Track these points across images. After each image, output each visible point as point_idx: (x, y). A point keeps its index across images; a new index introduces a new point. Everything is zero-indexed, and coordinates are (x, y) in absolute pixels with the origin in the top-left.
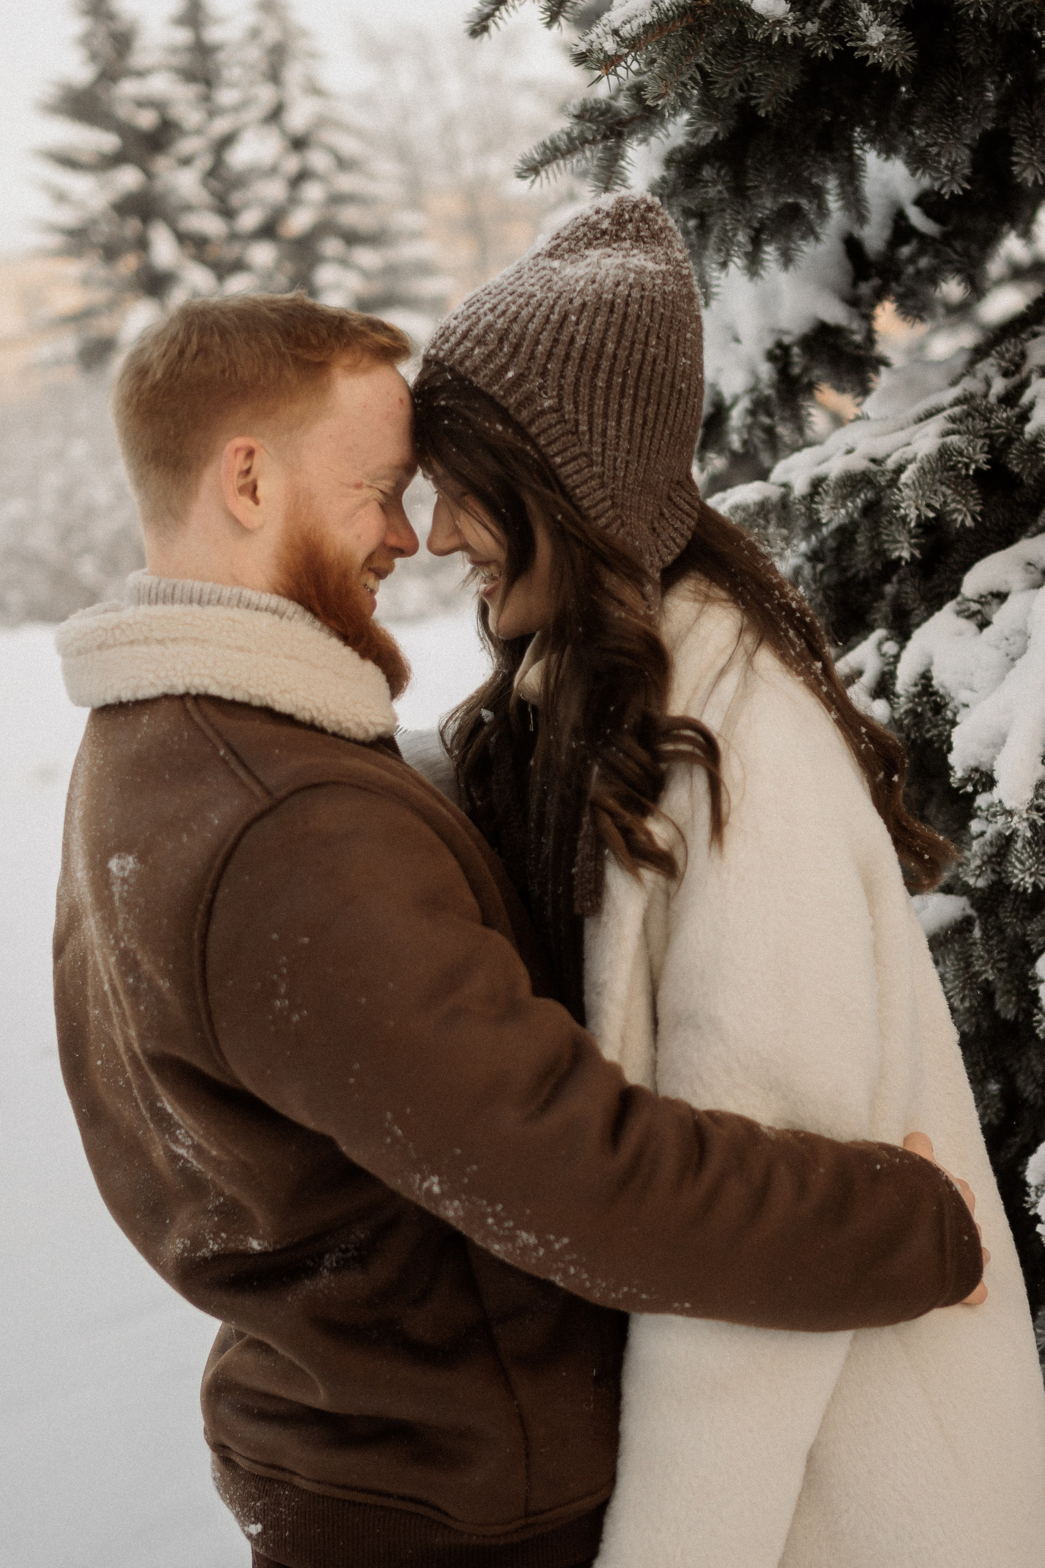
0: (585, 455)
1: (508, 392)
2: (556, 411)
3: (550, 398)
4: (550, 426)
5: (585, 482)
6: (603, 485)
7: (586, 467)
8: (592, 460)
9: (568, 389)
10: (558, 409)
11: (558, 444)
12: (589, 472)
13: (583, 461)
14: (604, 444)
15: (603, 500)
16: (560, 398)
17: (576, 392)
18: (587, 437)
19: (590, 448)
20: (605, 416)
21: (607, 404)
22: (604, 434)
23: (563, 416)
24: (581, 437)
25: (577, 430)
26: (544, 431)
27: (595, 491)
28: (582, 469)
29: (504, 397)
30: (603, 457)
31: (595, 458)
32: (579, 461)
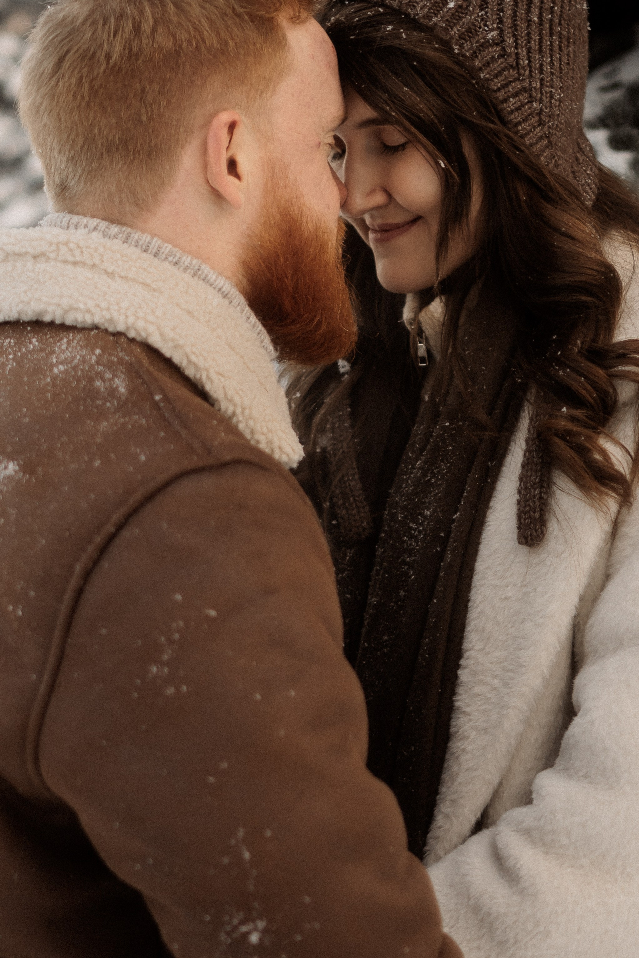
0: (524, 90)
1: (450, 24)
2: (497, 44)
3: (492, 30)
4: (493, 59)
5: (525, 120)
6: (541, 123)
7: (526, 103)
8: (531, 96)
9: (508, 22)
10: (500, 42)
11: (499, 78)
12: (530, 108)
13: (524, 97)
14: (542, 80)
15: (541, 138)
16: (501, 31)
17: (515, 26)
18: (527, 72)
19: (530, 83)
20: (540, 51)
21: (541, 41)
22: (541, 71)
23: (503, 49)
24: (522, 72)
25: (518, 64)
26: (487, 64)
27: (534, 127)
28: (523, 105)
29: (445, 29)
30: (542, 94)
31: (534, 94)
32: (521, 97)
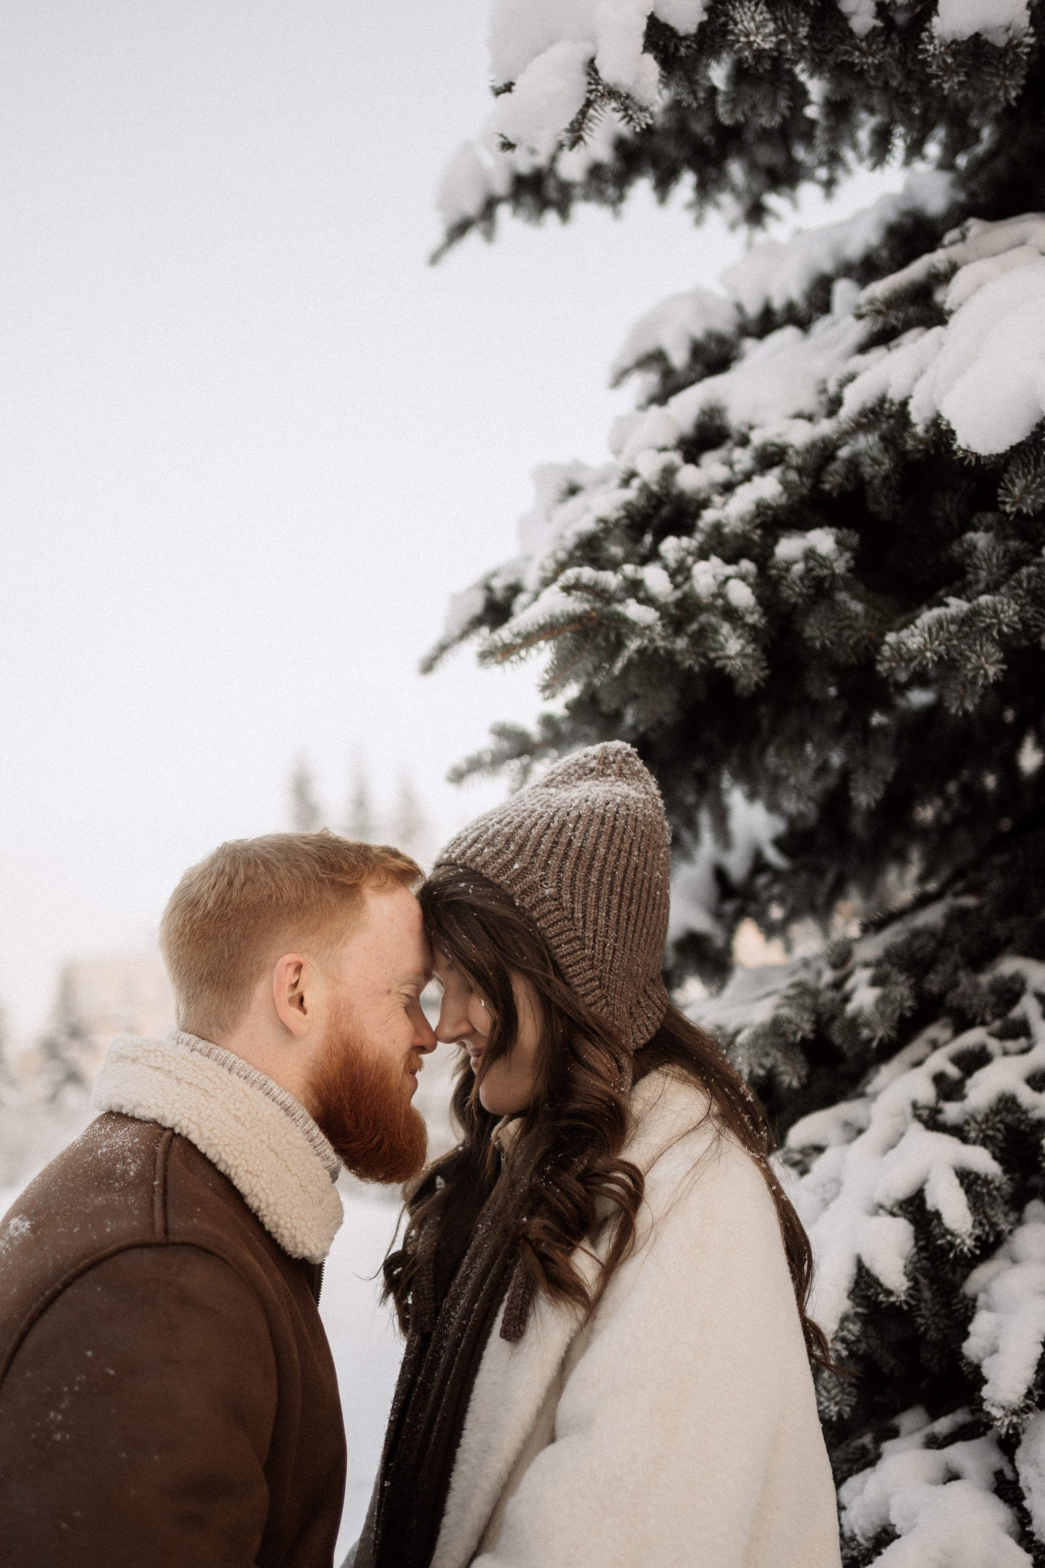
0: (578, 938)
1: (514, 881)
2: (555, 900)
3: (551, 887)
4: (550, 912)
5: (578, 962)
6: (592, 967)
7: (579, 950)
8: (584, 944)
9: (566, 882)
10: (557, 898)
11: (555, 927)
12: (581, 954)
13: (576, 944)
14: (595, 931)
15: (592, 979)
16: (560, 889)
17: (572, 885)
18: (581, 924)
19: (583, 933)
20: (597, 906)
21: (598, 899)
22: (595, 922)
23: (561, 904)
24: (576, 923)
25: (573, 917)
26: (544, 916)
27: (585, 971)
28: (575, 951)
29: (510, 886)
30: (594, 942)
31: (587, 942)
32: (574, 944)
